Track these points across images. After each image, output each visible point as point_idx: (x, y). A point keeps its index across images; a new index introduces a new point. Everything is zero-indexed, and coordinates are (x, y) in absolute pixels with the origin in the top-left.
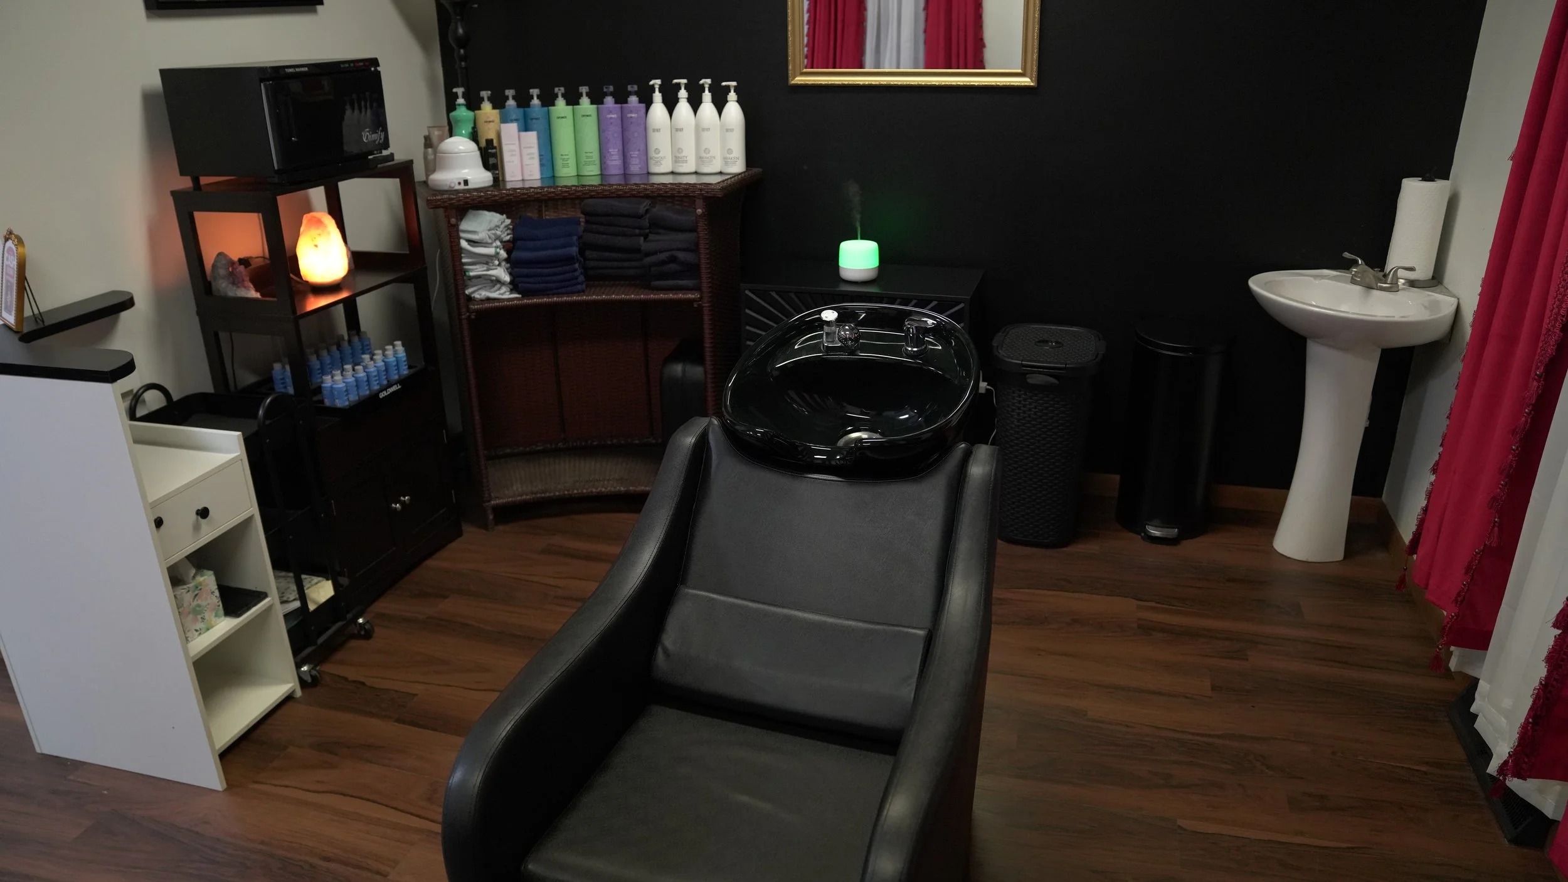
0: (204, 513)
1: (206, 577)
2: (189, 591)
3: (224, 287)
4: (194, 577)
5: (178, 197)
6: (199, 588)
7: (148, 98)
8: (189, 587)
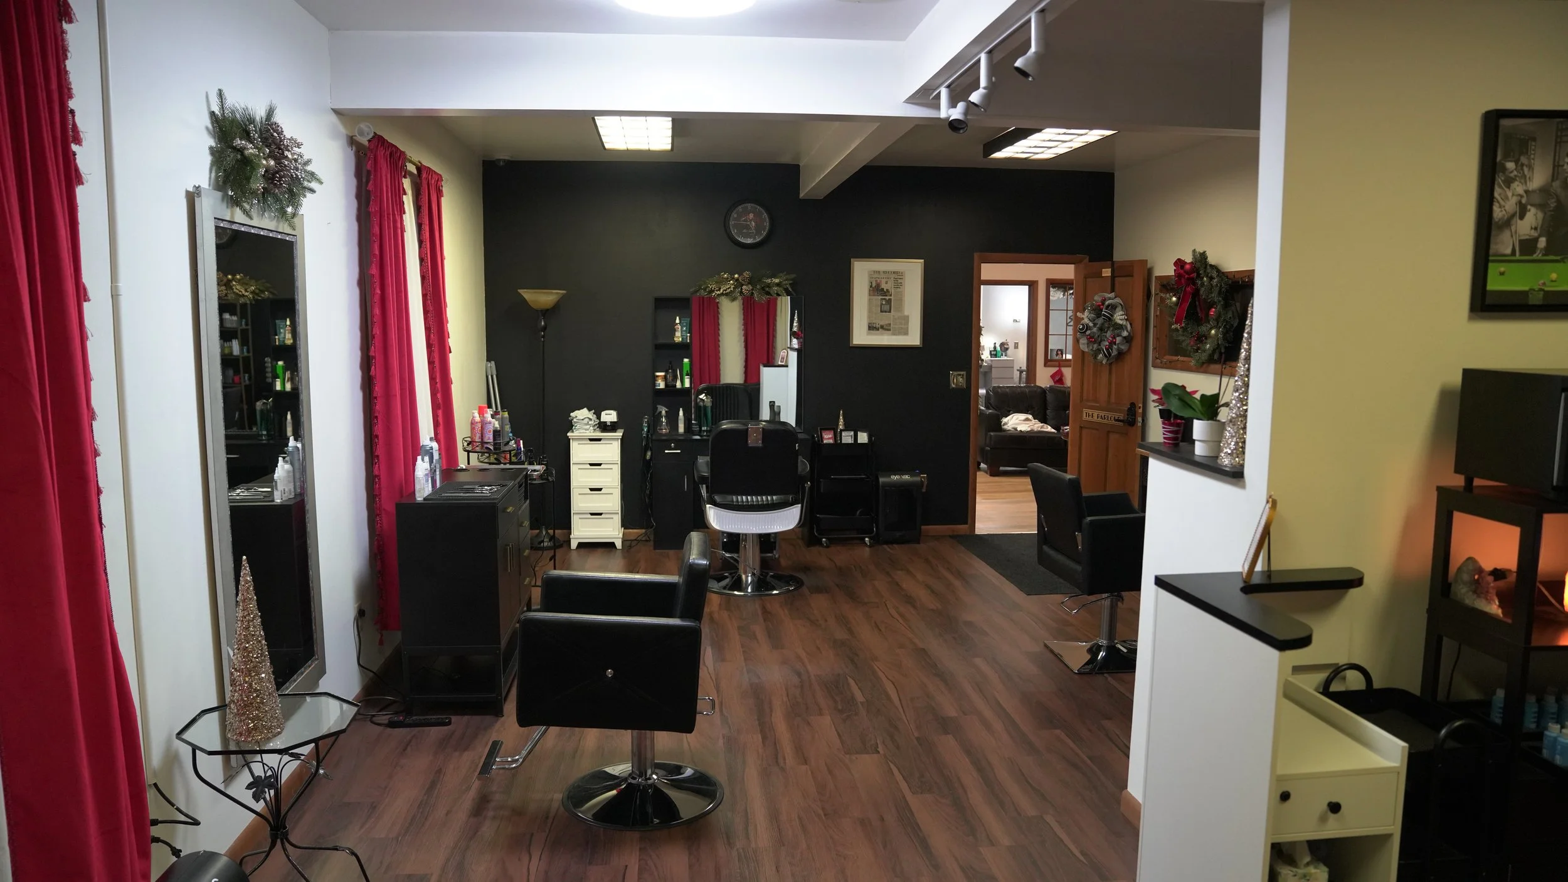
0: (1335, 808)
1: (1318, 871)
2: (1295, 875)
3: (1463, 593)
4: (1308, 864)
5: (1443, 493)
6: (1308, 878)
7: (1445, 395)
8: (1296, 872)
